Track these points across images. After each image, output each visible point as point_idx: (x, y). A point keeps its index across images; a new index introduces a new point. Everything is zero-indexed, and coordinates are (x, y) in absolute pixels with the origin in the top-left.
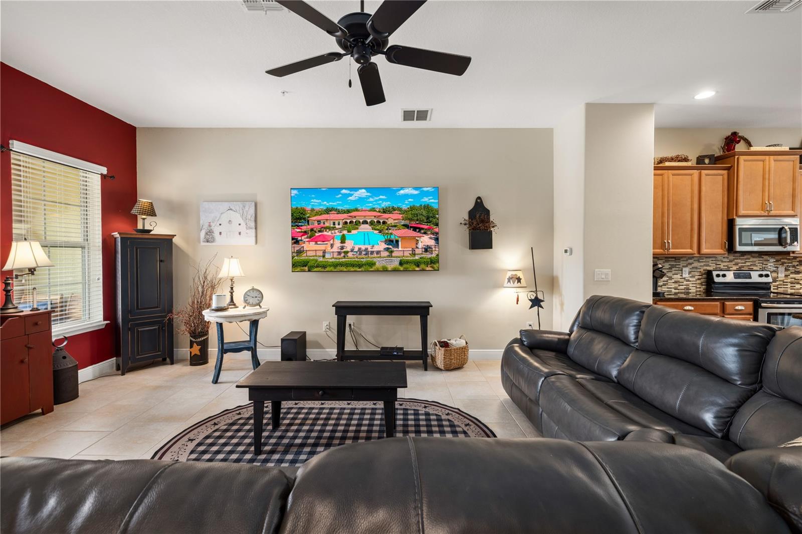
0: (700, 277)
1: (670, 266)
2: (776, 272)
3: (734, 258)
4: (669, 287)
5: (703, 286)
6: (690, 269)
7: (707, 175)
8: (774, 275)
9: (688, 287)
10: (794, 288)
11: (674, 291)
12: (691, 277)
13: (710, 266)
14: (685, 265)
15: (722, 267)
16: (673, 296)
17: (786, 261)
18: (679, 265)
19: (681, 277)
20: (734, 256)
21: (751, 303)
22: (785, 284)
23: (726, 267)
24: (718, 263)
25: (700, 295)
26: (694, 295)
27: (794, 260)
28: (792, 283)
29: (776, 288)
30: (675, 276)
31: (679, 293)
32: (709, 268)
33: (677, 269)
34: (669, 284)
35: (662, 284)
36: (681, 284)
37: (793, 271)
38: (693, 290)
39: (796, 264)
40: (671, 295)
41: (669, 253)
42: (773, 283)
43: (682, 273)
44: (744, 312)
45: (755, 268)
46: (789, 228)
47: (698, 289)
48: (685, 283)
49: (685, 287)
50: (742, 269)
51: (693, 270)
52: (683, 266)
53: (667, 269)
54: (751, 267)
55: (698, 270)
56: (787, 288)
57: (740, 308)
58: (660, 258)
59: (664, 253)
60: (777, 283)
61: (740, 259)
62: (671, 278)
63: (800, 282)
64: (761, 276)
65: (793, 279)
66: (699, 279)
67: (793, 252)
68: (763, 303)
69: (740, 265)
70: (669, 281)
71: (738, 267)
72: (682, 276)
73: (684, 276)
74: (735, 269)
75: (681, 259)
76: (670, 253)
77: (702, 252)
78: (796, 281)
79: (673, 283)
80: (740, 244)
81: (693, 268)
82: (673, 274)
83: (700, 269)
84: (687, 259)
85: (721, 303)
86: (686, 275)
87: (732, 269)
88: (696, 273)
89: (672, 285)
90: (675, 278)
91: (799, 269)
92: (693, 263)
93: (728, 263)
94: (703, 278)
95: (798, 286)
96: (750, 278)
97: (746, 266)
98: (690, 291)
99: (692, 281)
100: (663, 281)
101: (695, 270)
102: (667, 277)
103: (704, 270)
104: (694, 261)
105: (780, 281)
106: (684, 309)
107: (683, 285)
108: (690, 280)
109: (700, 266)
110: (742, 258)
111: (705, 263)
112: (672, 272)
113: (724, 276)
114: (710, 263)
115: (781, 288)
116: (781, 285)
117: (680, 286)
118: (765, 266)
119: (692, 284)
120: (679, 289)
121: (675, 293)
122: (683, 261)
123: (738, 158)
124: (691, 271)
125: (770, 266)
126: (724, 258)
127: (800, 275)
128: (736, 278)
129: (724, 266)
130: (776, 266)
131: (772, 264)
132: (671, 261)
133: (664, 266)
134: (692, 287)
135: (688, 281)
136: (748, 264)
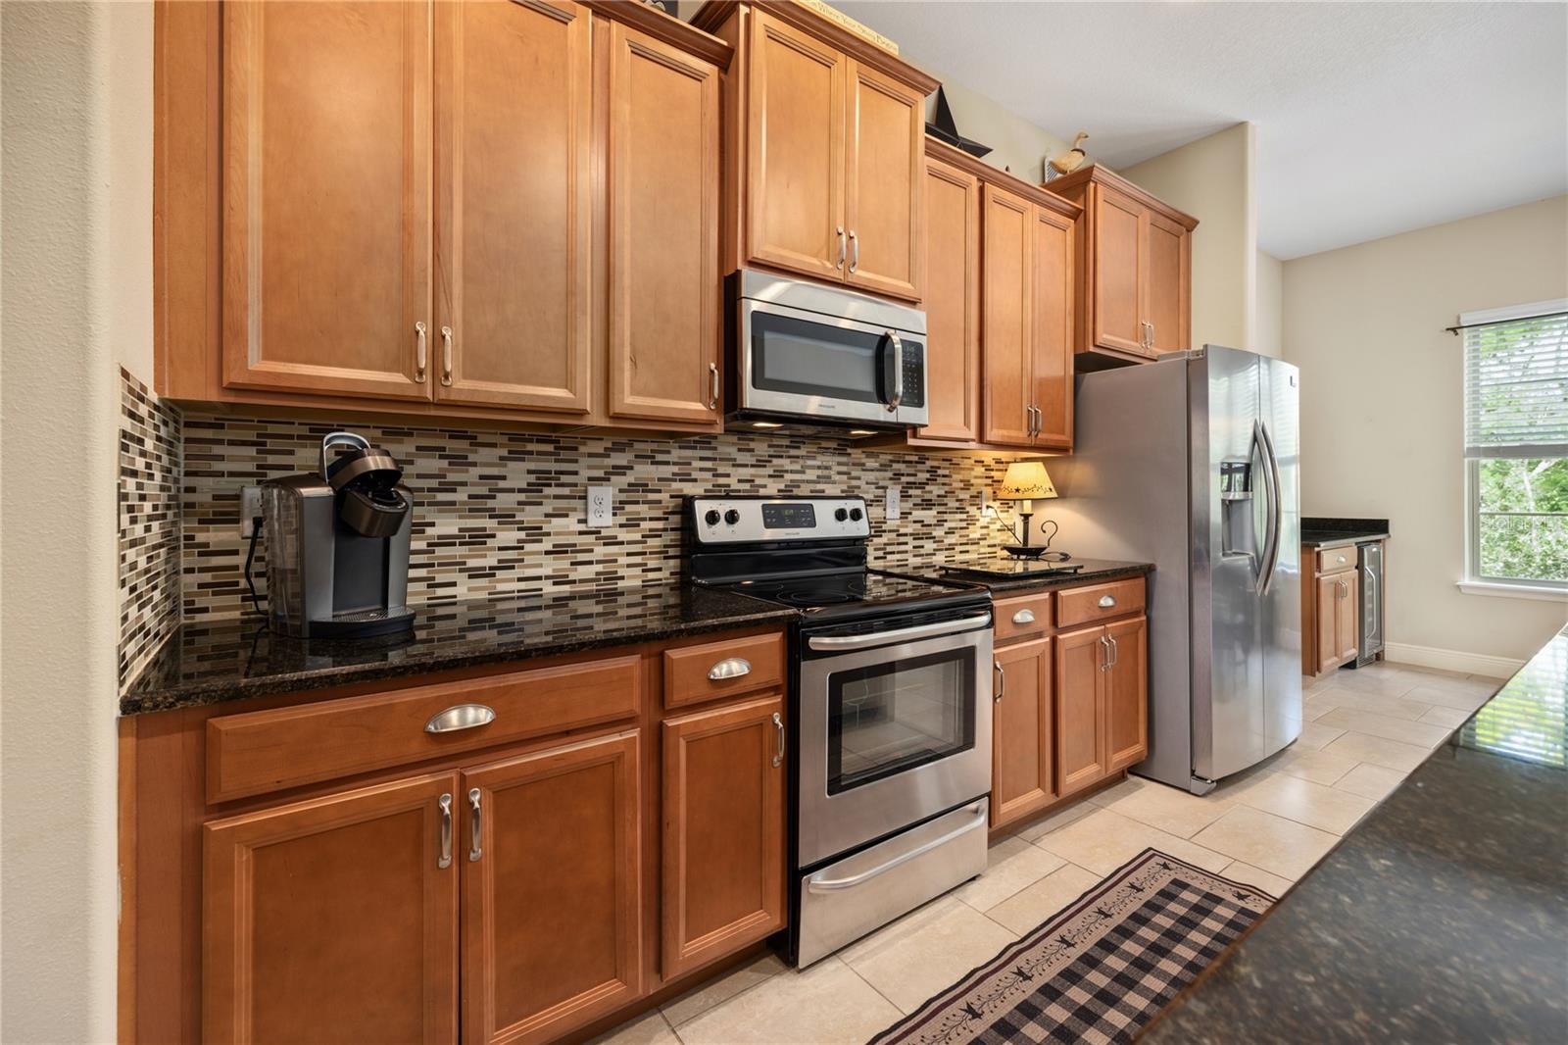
0: (660, 525)
1: (532, 478)
2: (878, 500)
3: (772, 451)
4: (529, 573)
5: (672, 562)
6: (621, 491)
7: (636, 49)
8: (876, 512)
9: (610, 567)
10: (922, 551)
11: (549, 589)
12: (621, 526)
13: (695, 480)
14: (600, 473)
15: (733, 483)
17: (902, 467)
18: (576, 473)
19: (582, 527)
20: (770, 446)
21: (775, 638)
22: (902, 539)
23: (747, 486)
24: (721, 471)
25: (659, 596)
26: (637, 598)
27: (920, 467)
28: (916, 537)
29: (880, 553)
30: (555, 520)
31: (572, 597)
32: (688, 489)
33: (566, 491)
34: (528, 560)
35: (495, 563)
36: (581, 557)
37: (918, 501)
38: (632, 580)
39: (923, 476)
40: (539, 608)
41: (443, 395)
42: (876, 540)
43: (586, 511)
44: (750, 685)
45: (830, 490)
46: (902, 341)
47: (651, 575)
48: (600, 551)
49: (599, 568)
50: (796, 492)
51: (633, 496)
52: (590, 479)
53: (520, 491)
54: (819, 487)
55: (652, 496)
56: (906, 552)
57: (735, 667)
59: (413, 392)
60: (884, 539)
62: (535, 533)
63: (934, 534)
64: (840, 515)
65: (919, 525)
66: (654, 534)
67: (915, 428)
68: (818, 634)
69: (787, 476)
70: (528, 547)
71: (782, 487)
72: (584, 521)
73: (594, 522)
74: (774, 492)
75: (583, 449)
76: (453, 397)
77: (617, 408)
78: (925, 530)
79: (547, 553)
80: (759, 382)
81: (633, 487)
82: (547, 515)
83: (660, 491)
84: (606, 449)
85: (650, 656)
86: (602, 518)
87: (762, 492)
88: (643, 510)
89: (541, 566)
90: (557, 534)
91: (931, 492)
92: (631, 468)
93: (753, 471)
94: (665, 530)
95: (929, 546)
96: (812, 524)
97: (803, 481)
98: (621, 584)
99: (629, 543)
100: (500, 549)
101: (639, 496)
102: (519, 529)
103: (672, 497)
104: (637, 456)
105: (890, 531)
106: (432, 728)
107: (590, 563)
108: (619, 539)
109: (660, 480)
110: (793, 452)
111: (676, 469)
112: (541, 504)
113: (732, 517)
114: (695, 469)
115: (893, 553)
116: (893, 544)
117: (579, 568)
118: (854, 483)
119: (629, 554)
120: (574, 582)
121: (555, 599)
122: (590, 455)
123: (748, 17)
124: (621, 502)
125: (867, 483)
126: (739, 450)
127: (934, 512)
128: (767, 526)
129: (740, 481)
130: (881, 484)
131: (871, 476)
132: (539, 453)
133: (504, 478)
134: (629, 566)
135: (612, 541)
136: (811, 475)
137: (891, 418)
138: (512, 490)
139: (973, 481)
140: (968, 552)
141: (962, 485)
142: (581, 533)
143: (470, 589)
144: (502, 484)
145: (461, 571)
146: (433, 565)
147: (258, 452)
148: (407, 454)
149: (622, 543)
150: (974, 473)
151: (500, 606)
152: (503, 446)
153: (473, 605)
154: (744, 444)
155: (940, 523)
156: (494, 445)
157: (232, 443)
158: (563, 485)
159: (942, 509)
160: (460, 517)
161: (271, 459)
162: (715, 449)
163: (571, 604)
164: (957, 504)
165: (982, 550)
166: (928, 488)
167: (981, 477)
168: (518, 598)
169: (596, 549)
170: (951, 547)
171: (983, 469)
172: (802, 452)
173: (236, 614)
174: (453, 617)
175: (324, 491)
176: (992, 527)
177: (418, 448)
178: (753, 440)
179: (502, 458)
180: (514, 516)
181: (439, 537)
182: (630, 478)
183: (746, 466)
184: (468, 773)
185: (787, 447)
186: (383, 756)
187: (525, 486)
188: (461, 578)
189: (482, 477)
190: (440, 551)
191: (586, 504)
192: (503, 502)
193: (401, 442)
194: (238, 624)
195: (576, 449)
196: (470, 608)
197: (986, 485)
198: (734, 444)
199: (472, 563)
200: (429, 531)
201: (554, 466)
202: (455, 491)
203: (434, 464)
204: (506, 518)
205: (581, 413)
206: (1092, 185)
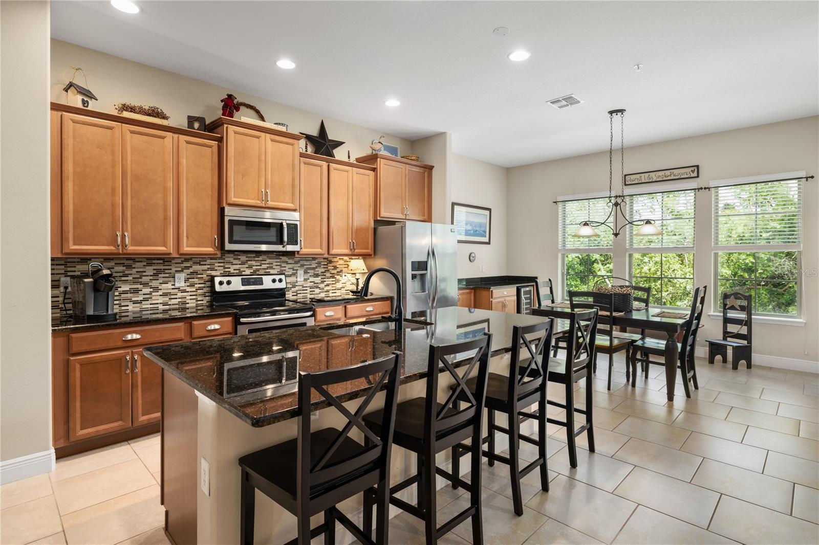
0: (203, 285)
1: (155, 272)
2: (292, 275)
3: (247, 259)
4: (154, 302)
5: (207, 298)
6: (188, 275)
7: (188, 142)
8: (293, 279)
9: (183, 300)
10: (314, 293)
11: (161, 307)
12: (188, 286)
13: (216, 270)
14: (180, 269)
15: (232, 270)
16: (160, 316)
17: (304, 262)
18: (171, 269)
19: (173, 287)
20: (247, 257)
21: (230, 319)
22: (305, 289)
23: (237, 271)
24: (227, 266)
25: (202, 309)
26: (194, 310)
27: (313, 262)
28: (311, 287)
29: (295, 294)
30: (163, 285)
31: (170, 310)
32: (213, 273)
33: (167, 275)
34: (153, 298)
35: (142, 299)
36: (173, 297)
37: (312, 274)
38: (192, 304)
39: (314, 266)
40: (158, 313)
41: (125, 251)
42: (292, 289)
43: (174, 281)
44: (220, 332)
45: (272, 271)
46: (288, 224)
47: (199, 302)
48: (180, 295)
49: (180, 300)
50: (257, 273)
51: (193, 276)
52: (176, 271)
53: (151, 276)
54: (267, 271)
55: (199, 276)
56: (307, 293)
58: (137, 260)
59: (116, 251)
60: (297, 288)
61: (254, 261)
62: (156, 289)
63: (319, 286)
64: (274, 281)
65: (312, 283)
66: (200, 288)
67: (298, 252)
68: (243, 318)
69: (254, 268)
70: (153, 294)
71: (252, 271)
72: (174, 285)
73: (177, 285)
74: (249, 273)
75: (173, 261)
76: (128, 252)
77: (181, 252)
78: (315, 285)
79: (160, 295)
80: (231, 241)
81: (192, 273)
82: (160, 283)
83: (202, 274)
84: (182, 261)
85: (187, 323)
86: (181, 284)
87: (243, 273)
88: (196, 280)
89: (158, 300)
90: (164, 289)
91: (318, 271)
92: (191, 267)
93: (240, 266)
94: (205, 287)
95: (317, 291)
96: (262, 284)
97: (261, 269)
98: (188, 305)
99: (190, 292)
100: (144, 294)
101: (195, 276)
102: (150, 288)
103: (207, 276)
104: (194, 263)
105: (299, 286)
106: (124, 339)
107: (177, 298)
108: (187, 290)
109: (202, 270)
110: (256, 259)
111: (209, 266)
112: (158, 280)
113: (229, 283)
114: (216, 266)
115: (301, 293)
116: (301, 290)
117: (172, 300)
118: (283, 269)
119: (190, 296)
120: (170, 305)
121: (163, 311)
122: (176, 263)
123: (227, 127)
124: (188, 278)
125: (289, 268)
126: (234, 259)
127: (320, 278)
128: (243, 285)
129: (234, 270)
130: (295, 269)
131: (290, 266)
132: (157, 263)
133: (145, 272)
134: (191, 299)
135: (184, 291)
136: (264, 266)
137: (284, 249)
138: (148, 276)
139: (338, 266)
140: (336, 293)
141: (333, 268)
142: (173, 289)
143: (133, 307)
144: (144, 274)
145: (130, 301)
146: (121, 300)
147: (65, 267)
148: (112, 266)
149: (188, 292)
150: (338, 263)
151: (144, 313)
152: (144, 262)
153: (134, 313)
154: (236, 257)
155: (323, 282)
156: (141, 262)
157: (57, 265)
158: (166, 273)
159: (324, 277)
160: (130, 285)
161: (69, 269)
162: (224, 259)
163: (169, 312)
164: (331, 275)
165: (342, 292)
166: (316, 269)
167: (342, 265)
168: (150, 310)
169: (178, 294)
170: (328, 291)
171: (343, 261)
172: (260, 258)
173: (59, 315)
174: (128, 316)
175: (91, 280)
176: (347, 283)
177: (115, 264)
178: (239, 255)
179: (144, 266)
180: (148, 284)
181: (123, 291)
182: (191, 270)
183: (237, 264)
184: (133, 351)
185: (254, 257)
186: (111, 345)
187: (152, 274)
188: (131, 304)
189: (137, 272)
190: (123, 295)
191: (175, 279)
192: (145, 279)
193: (110, 262)
194: (59, 318)
195: (171, 261)
196: (133, 313)
197: (345, 267)
198: (232, 257)
199: (134, 299)
200: (119, 289)
201: (163, 267)
202: (128, 276)
203: (121, 268)
204: (146, 285)
205: (170, 254)
206: (379, 159)
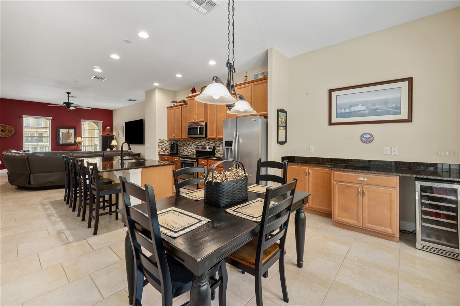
13: (199, 144)
29: (219, 154)
44: (178, 161)
46: (200, 127)
48: (193, 151)
52: (192, 144)
57: (177, 159)
60: (220, 152)
62: (189, 149)
69: (208, 143)
73: (192, 148)
81: (195, 144)
85: (173, 157)
86: (193, 147)
96: (206, 149)
98: (194, 154)
104: (195, 141)
108: (194, 149)
109: (197, 144)
113: (199, 148)
120: (191, 153)
122: (192, 141)
128: (201, 149)
129: (203, 144)
130: (220, 144)
136: (211, 143)
137: (200, 137)
168: (188, 154)
179: (187, 142)
192: (187, 145)
196: (186, 154)
201: (190, 142)
203: (184, 143)
